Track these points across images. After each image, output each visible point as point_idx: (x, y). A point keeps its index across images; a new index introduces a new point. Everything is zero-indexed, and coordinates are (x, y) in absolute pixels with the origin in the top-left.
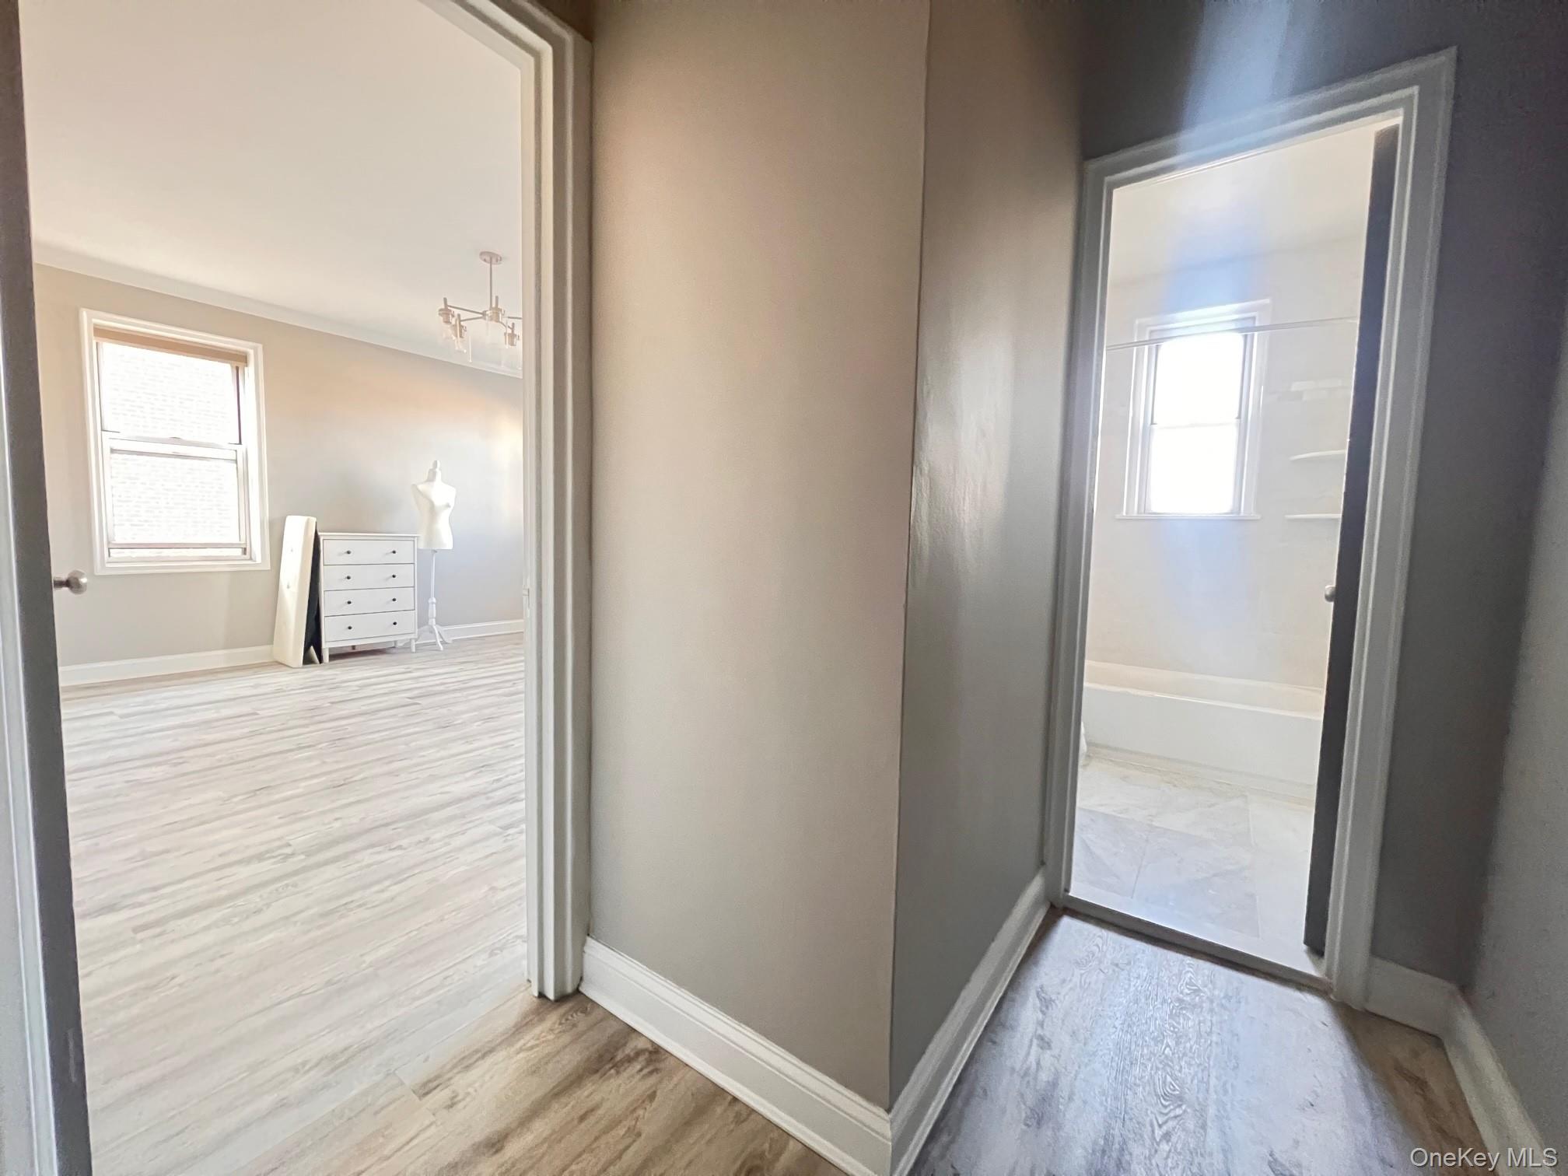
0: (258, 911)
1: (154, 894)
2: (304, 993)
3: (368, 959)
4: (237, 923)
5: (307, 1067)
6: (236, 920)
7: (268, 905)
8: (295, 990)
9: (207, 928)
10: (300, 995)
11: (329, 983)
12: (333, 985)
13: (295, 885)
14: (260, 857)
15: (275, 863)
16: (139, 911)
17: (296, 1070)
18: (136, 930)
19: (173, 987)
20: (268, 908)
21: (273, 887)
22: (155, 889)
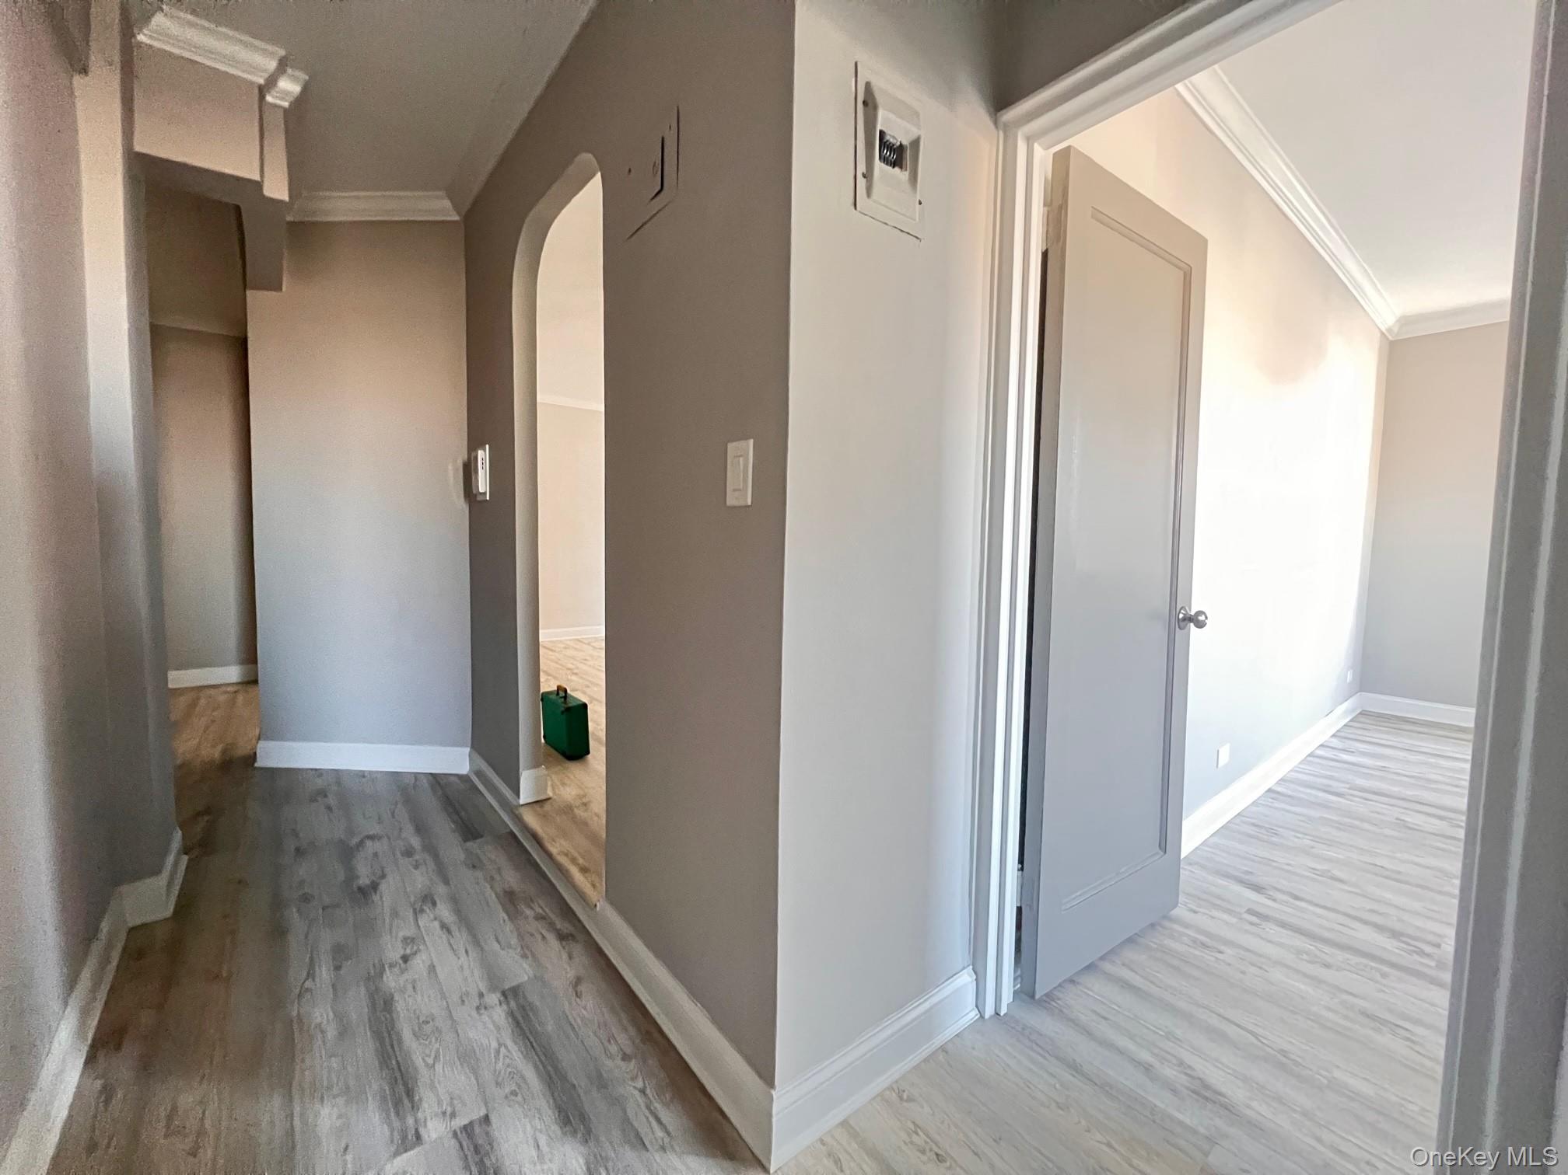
0: (1327, 966)
1: (1292, 900)
2: (1260, 1038)
3: (1337, 1074)
4: (1302, 959)
5: (1189, 1072)
6: (1305, 957)
7: (1339, 969)
8: (1260, 1031)
9: (1280, 945)
10: (1256, 1036)
11: (1283, 1052)
12: (1285, 1056)
13: (1384, 975)
14: (1395, 934)
15: (1402, 949)
16: (1270, 903)
17: (1181, 1063)
18: (1250, 912)
19: (1212, 956)
20: (1337, 970)
21: (1364, 961)
22: (1297, 898)
